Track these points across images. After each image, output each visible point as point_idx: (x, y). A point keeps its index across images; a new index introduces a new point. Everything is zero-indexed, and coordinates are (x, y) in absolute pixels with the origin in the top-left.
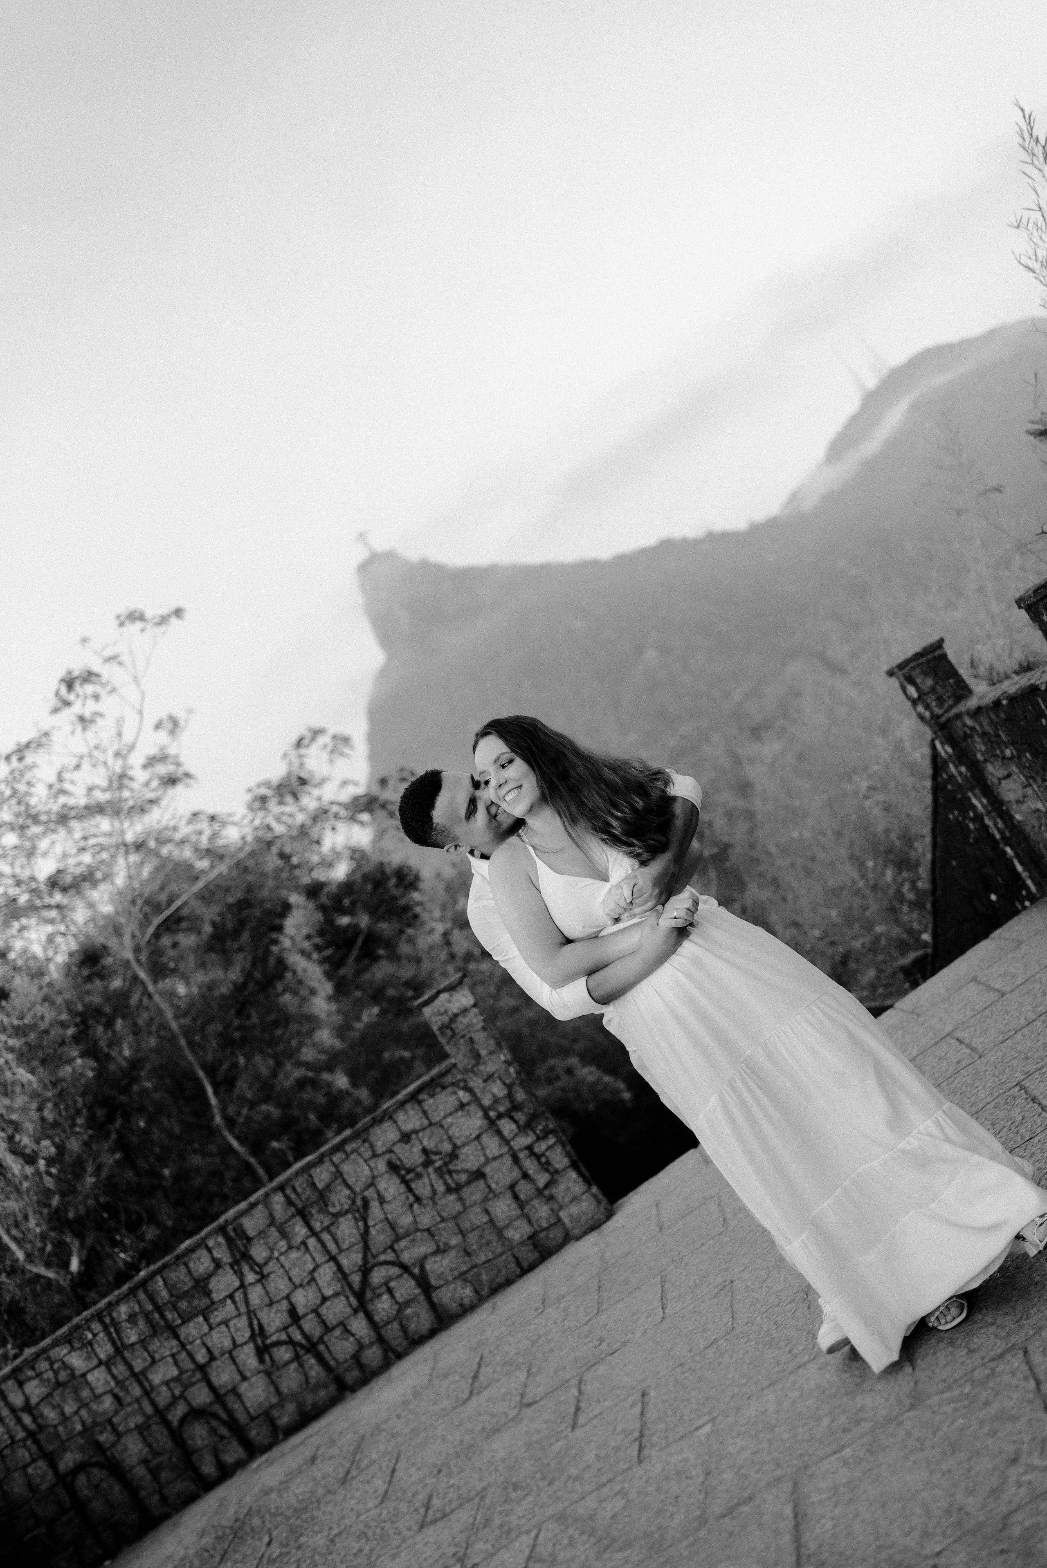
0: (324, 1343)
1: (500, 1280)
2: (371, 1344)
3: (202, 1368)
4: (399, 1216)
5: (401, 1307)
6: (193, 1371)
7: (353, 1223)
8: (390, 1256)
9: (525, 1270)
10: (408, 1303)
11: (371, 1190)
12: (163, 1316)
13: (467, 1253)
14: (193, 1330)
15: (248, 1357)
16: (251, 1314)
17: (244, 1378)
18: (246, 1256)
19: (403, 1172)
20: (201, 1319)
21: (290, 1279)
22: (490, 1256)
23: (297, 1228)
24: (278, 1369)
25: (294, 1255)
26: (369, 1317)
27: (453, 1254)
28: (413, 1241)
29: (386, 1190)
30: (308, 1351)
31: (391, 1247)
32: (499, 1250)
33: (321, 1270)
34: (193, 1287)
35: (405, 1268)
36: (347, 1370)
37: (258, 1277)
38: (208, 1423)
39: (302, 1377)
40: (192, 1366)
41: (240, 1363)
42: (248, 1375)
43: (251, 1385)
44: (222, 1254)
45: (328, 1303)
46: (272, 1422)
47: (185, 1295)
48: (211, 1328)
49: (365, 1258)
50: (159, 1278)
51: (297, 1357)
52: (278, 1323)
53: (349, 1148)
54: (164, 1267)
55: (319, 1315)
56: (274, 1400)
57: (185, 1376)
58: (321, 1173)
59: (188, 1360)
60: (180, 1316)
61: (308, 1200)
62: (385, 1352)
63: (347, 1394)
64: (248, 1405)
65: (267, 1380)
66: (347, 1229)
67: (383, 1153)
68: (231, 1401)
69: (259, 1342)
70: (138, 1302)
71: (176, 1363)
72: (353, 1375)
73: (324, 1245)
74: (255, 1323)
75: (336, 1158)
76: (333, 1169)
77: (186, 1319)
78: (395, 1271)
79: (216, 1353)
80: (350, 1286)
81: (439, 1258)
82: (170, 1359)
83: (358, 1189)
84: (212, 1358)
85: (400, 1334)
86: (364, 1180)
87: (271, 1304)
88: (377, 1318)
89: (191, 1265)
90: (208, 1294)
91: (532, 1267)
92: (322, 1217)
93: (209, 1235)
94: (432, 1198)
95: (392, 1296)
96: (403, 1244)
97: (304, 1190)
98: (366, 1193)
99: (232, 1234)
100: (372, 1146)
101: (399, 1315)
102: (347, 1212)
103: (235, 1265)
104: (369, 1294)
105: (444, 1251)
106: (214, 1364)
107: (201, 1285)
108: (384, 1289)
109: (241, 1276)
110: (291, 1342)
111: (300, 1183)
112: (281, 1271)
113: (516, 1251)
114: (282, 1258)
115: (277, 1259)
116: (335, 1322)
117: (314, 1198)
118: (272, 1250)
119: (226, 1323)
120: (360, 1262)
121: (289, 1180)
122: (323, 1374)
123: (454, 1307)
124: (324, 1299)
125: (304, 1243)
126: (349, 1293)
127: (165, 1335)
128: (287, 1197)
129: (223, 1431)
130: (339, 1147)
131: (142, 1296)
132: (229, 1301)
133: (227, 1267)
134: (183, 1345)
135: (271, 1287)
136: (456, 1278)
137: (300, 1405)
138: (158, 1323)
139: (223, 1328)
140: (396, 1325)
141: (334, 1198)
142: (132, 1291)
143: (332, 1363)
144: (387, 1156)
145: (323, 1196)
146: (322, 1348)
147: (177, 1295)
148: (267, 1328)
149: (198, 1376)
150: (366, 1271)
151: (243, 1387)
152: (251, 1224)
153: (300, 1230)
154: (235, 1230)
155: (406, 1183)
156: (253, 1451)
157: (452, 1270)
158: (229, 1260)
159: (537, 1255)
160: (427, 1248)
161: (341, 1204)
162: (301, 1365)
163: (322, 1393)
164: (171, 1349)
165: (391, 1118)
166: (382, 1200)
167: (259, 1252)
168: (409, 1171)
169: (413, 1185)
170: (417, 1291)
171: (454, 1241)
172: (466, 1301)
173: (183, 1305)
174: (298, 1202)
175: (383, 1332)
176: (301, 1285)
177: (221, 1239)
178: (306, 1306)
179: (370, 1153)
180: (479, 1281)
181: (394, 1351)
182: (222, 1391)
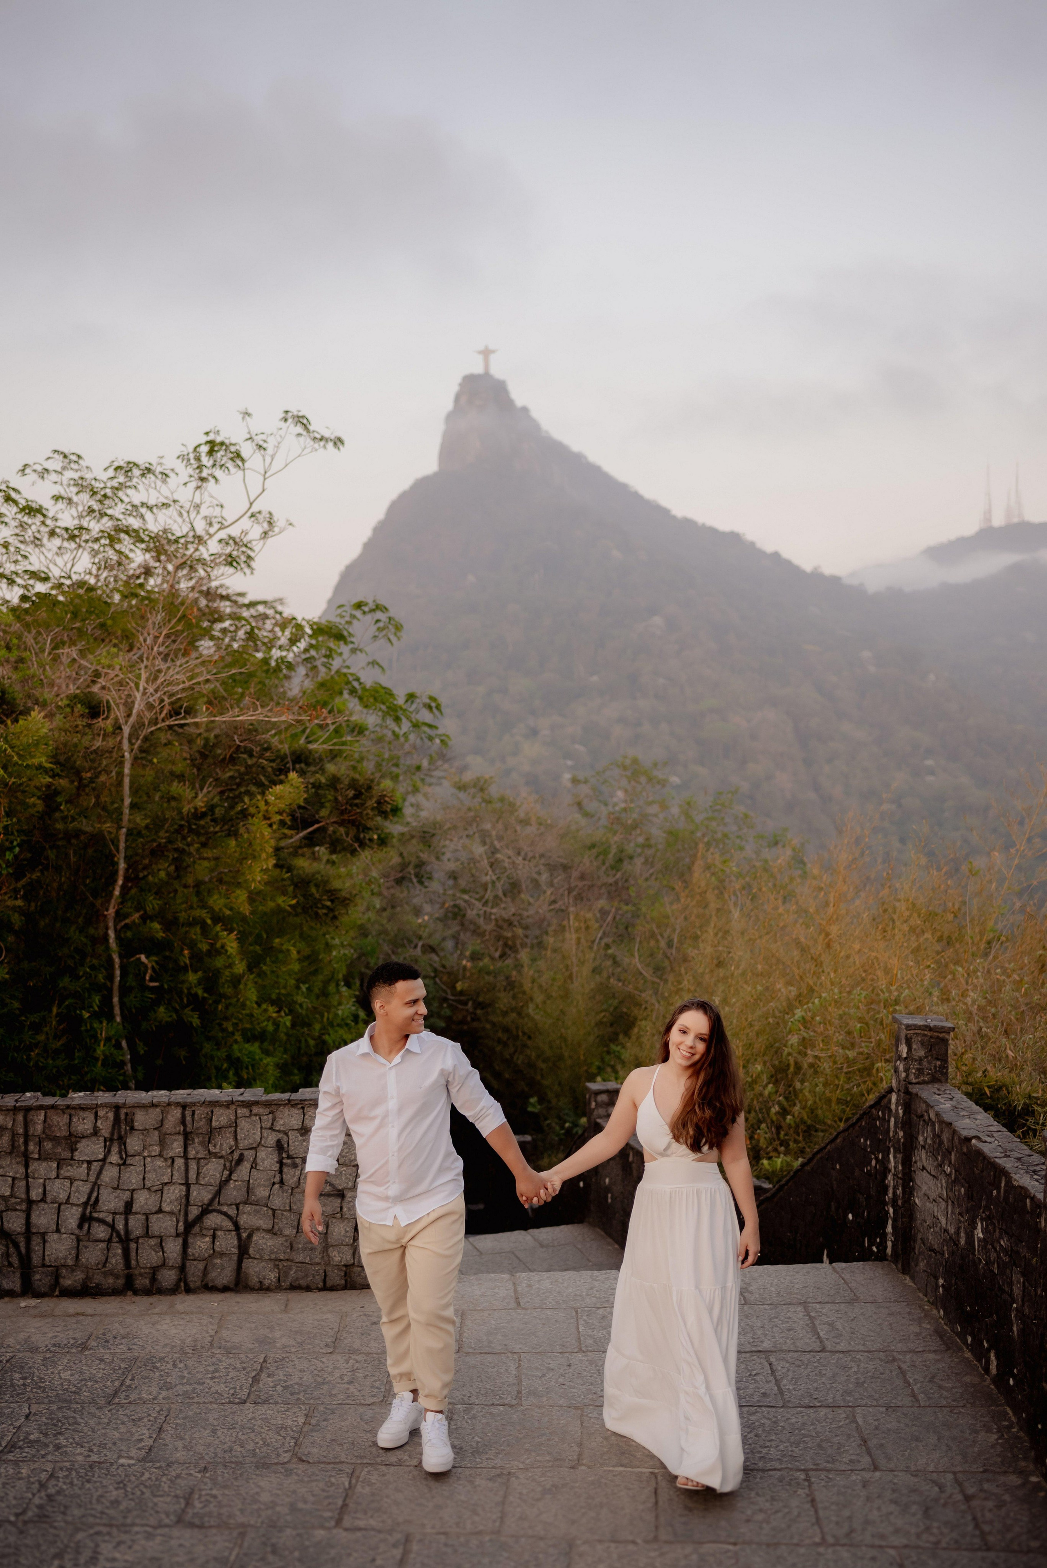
0: (137, 1243)
1: (303, 1283)
2: (172, 1267)
3: (30, 1203)
4: (259, 1185)
5: (215, 1254)
6: (22, 1201)
7: (221, 1168)
8: (232, 1212)
9: (326, 1288)
10: (222, 1255)
11: (252, 1152)
12: (26, 1143)
13: (292, 1248)
14: (43, 1169)
15: (71, 1218)
16: (96, 1186)
17: (58, 1231)
18: (122, 1141)
19: (284, 1155)
20: (55, 1165)
21: (144, 1179)
22: (307, 1260)
23: (175, 1145)
24: (89, 1240)
25: (159, 1163)
26: (185, 1246)
27: (281, 1240)
28: (257, 1211)
29: (263, 1160)
30: (121, 1241)
31: (237, 1206)
32: (317, 1260)
33: (172, 1188)
34: (65, 1138)
35: (237, 1227)
36: (141, 1275)
37: (121, 1162)
38: (7, 1246)
39: (104, 1258)
40: (23, 1196)
41: (62, 1218)
42: (63, 1230)
43: (59, 1239)
44: (105, 1127)
45: (160, 1216)
46: (57, 1277)
47: (55, 1139)
48: (57, 1177)
49: (212, 1201)
50: (43, 1113)
51: (110, 1241)
52: (111, 1206)
53: (255, 1110)
54: (53, 1107)
55: (147, 1219)
56: (70, 1262)
57: (13, 1200)
58: (221, 1115)
59: (23, 1189)
60: (40, 1154)
61: (197, 1128)
62: (180, 1280)
63: (130, 1293)
64: (47, 1253)
65: (75, 1244)
66: (213, 1170)
67: (279, 1131)
68: (36, 1241)
69: (88, 1211)
70: (14, 1120)
71: (13, 1186)
72: (142, 1282)
73: (187, 1171)
74: (95, 1195)
75: (242, 1111)
76: (233, 1118)
77: (43, 1157)
78: (229, 1225)
79: (49, 1200)
80: (186, 1214)
81: (267, 1236)
82: (10, 1179)
83: (241, 1146)
84: (43, 1200)
85: (200, 1274)
86: (251, 1141)
87: (117, 1188)
88: (190, 1251)
89: (75, 1120)
90: (73, 1150)
91: (332, 1289)
92: (200, 1148)
93: (102, 1106)
94: (292, 1189)
95: (213, 1242)
96: (248, 1208)
97: (201, 1119)
98: (246, 1153)
99: (123, 1117)
100: (274, 1120)
101: (208, 1260)
102: (221, 1157)
103: (109, 1142)
104: (196, 1229)
105: (276, 1234)
106: (42, 1205)
107: (72, 1140)
108: (211, 1232)
109: (108, 1153)
110: (112, 1227)
111: (200, 1112)
112: (142, 1168)
113: (329, 1269)
114: (149, 1159)
115: (144, 1158)
116: (156, 1233)
117: (204, 1130)
118: (144, 1148)
119: (72, 1180)
120: (206, 1201)
121: (193, 1104)
122: (121, 1266)
123: (254, 1281)
124: (160, 1211)
125: (173, 1160)
126: (182, 1219)
127: (18, 1159)
128: (183, 1116)
129: (15, 1260)
130: (249, 1105)
131: (20, 1117)
132: (85, 1165)
133: (102, 1139)
134: (27, 1176)
135: (125, 1176)
136: (270, 1260)
137: (88, 1278)
138: (19, 1146)
139: (67, 1183)
140: (201, 1266)
141: (219, 1140)
142: (15, 1110)
143: (133, 1262)
144: (281, 1136)
145: (211, 1133)
146: (133, 1246)
147: (48, 1135)
148: (100, 1204)
149: (24, 1207)
150: (206, 1210)
151: (52, 1237)
152: (141, 1119)
153: (176, 1147)
154: (127, 1114)
155: (281, 1164)
156: (28, 1290)
157: (272, 1252)
158: (107, 1135)
159: (343, 1282)
160: (264, 1223)
161: (221, 1149)
162: (108, 1249)
163: (111, 1280)
164: (17, 1172)
165: (303, 1108)
166: (254, 1165)
167: (134, 1143)
168: (289, 1157)
169: (285, 1170)
170: (235, 1251)
171: (289, 1231)
172: (267, 1282)
173: (48, 1145)
174: (189, 1126)
175: (188, 1264)
176: (149, 1189)
177: (111, 1115)
178: (142, 1207)
179: (269, 1125)
180: (286, 1274)
181: (186, 1284)
182: (34, 1230)
